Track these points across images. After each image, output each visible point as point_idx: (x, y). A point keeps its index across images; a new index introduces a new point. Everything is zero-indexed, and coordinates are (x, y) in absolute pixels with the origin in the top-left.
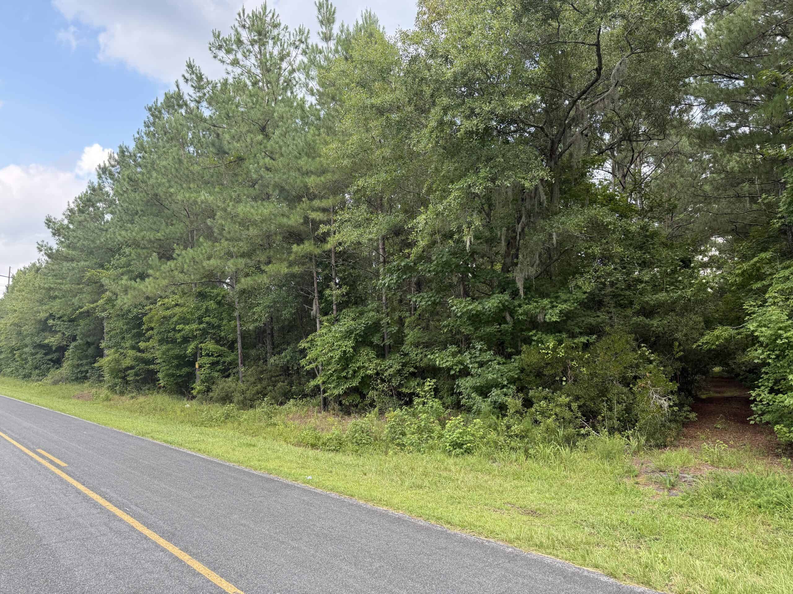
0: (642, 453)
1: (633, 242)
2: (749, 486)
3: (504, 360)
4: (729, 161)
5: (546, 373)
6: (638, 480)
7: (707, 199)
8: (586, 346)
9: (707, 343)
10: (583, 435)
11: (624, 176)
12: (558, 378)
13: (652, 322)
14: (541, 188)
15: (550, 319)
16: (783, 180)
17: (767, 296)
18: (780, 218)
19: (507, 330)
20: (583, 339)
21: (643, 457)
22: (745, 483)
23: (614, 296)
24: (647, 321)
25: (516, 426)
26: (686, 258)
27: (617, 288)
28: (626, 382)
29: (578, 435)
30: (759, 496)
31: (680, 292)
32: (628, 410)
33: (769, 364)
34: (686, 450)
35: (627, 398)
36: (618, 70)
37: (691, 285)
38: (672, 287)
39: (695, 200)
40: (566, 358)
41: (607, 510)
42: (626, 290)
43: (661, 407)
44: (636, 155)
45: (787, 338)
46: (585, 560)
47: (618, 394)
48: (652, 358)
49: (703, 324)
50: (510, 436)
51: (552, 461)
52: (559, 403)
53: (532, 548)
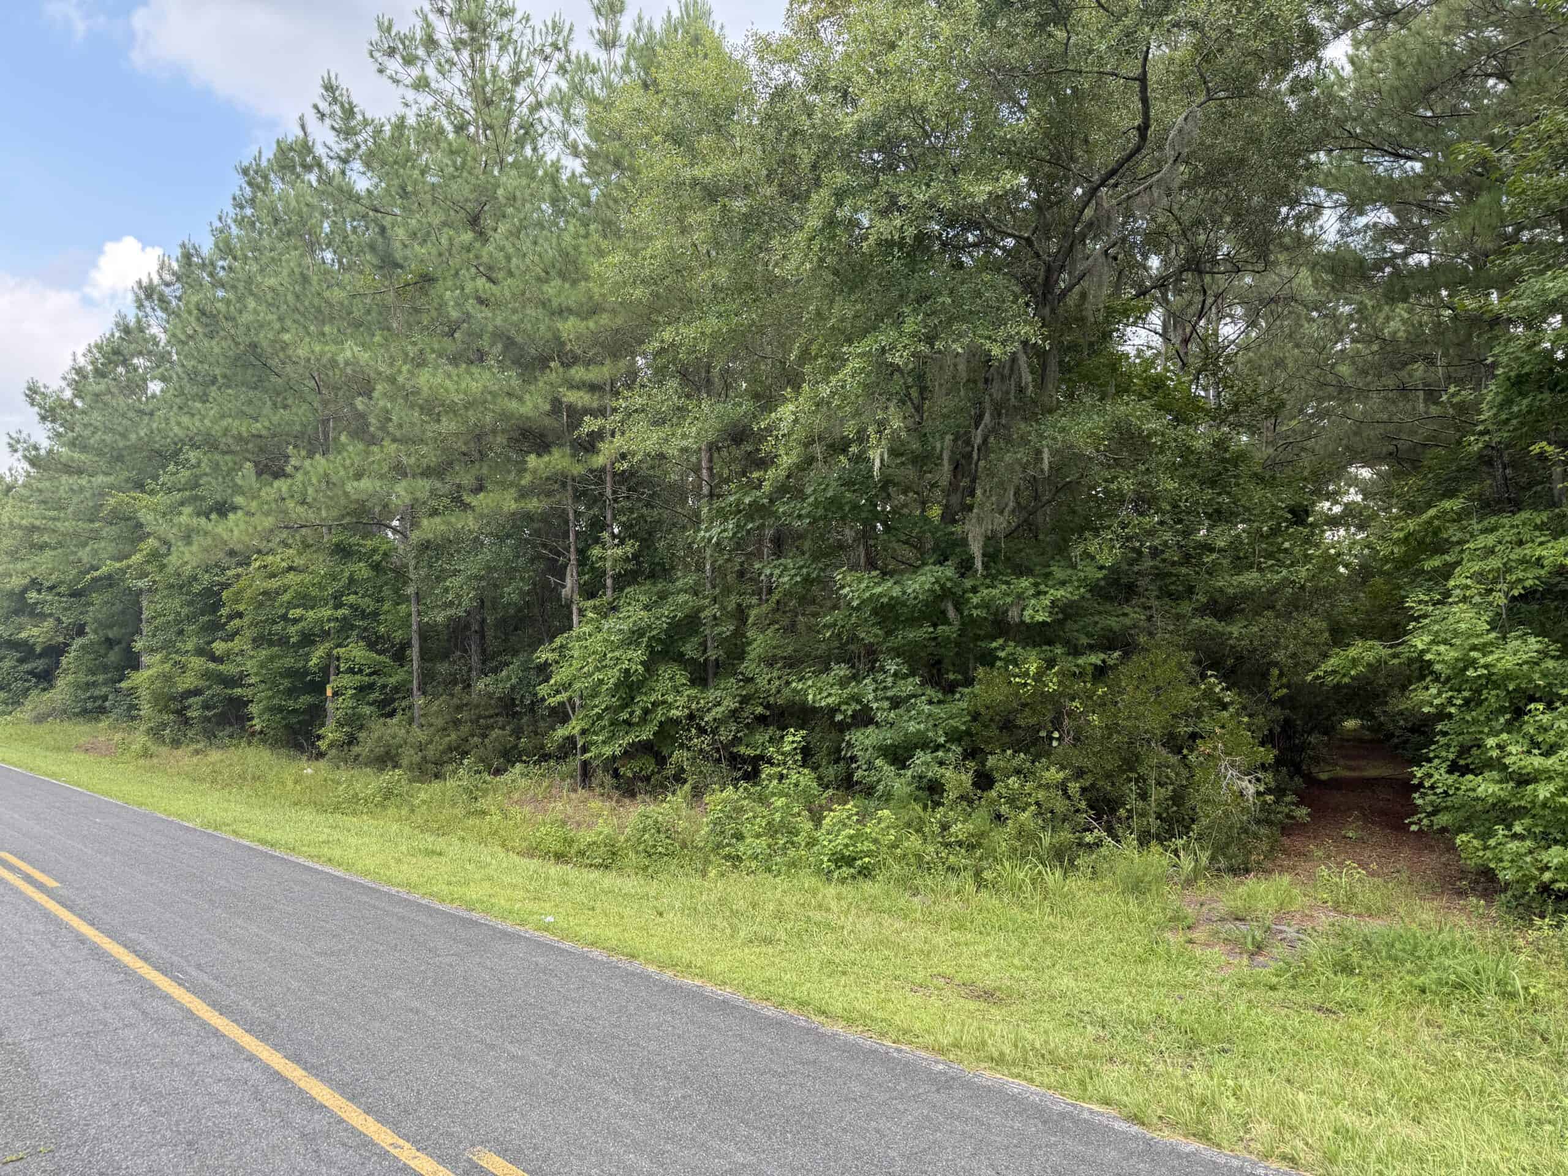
0: (1201, 883)
1: (1199, 471)
2: (1404, 950)
3: (940, 696)
4: (1388, 319)
5: (1021, 722)
6: (1193, 935)
7: (1343, 391)
8: (1100, 672)
9: (1334, 672)
10: (1089, 846)
11: (1186, 341)
12: (1043, 734)
13: (1229, 629)
14: (1023, 359)
15: (1032, 617)
16: (1490, 360)
17: (1452, 583)
18: (1482, 434)
19: (948, 637)
20: (1095, 659)
21: (1204, 890)
22: (1398, 945)
23: (1157, 575)
24: (1220, 626)
25: (960, 826)
26: (1300, 505)
27: (1164, 561)
28: (1175, 744)
29: (1079, 845)
30: (1422, 970)
31: (1284, 572)
32: (1177, 798)
33: (1450, 716)
34: (1286, 879)
35: (1177, 774)
36: (1180, 131)
37: (1308, 558)
38: (1270, 562)
39: (1321, 394)
40: (1061, 694)
41: (1130, 993)
42: (1182, 564)
43: (1242, 795)
44: (1210, 300)
45: (1486, 666)
46: (1086, 1090)
47: (1159, 766)
48: (1227, 700)
49: (1326, 635)
50: (948, 845)
51: (1028, 895)
52: (1043, 782)
53: (983, 1065)
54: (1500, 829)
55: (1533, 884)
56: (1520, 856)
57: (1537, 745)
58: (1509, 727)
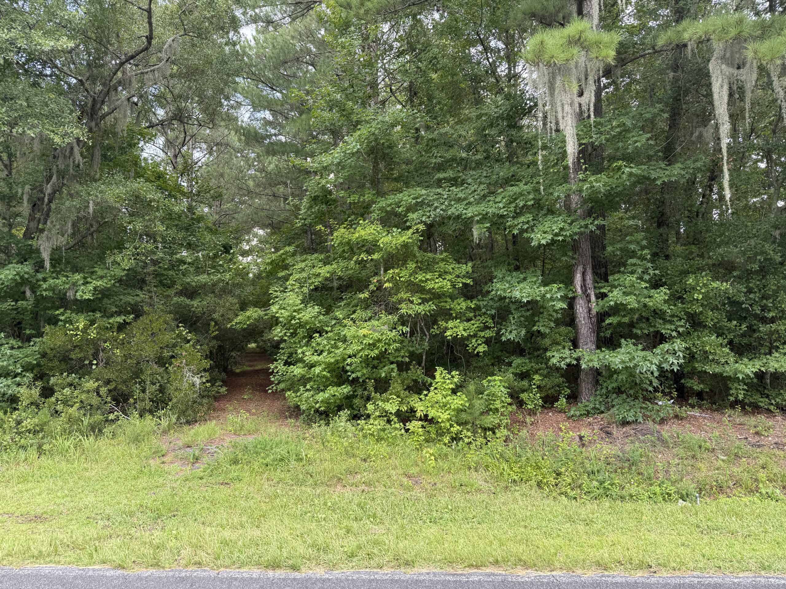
0: (172, 432)
1: (180, 223)
2: (261, 448)
3: (20, 344)
4: (270, 163)
5: (73, 357)
6: (165, 459)
7: (249, 192)
8: (121, 327)
9: (240, 323)
10: (112, 421)
11: (176, 156)
12: (87, 362)
13: (192, 303)
14: (76, 150)
15: (82, 296)
16: (305, 188)
17: (288, 283)
18: (301, 219)
19: (26, 308)
20: (120, 319)
21: (173, 435)
22: (259, 446)
23: (157, 275)
24: (188, 301)
25: (29, 420)
26: (227, 244)
27: (160, 267)
28: (161, 362)
29: (107, 421)
30: (268, 455)
31: (219, 276)
32: (162, 390)
33: (285, 341)
34: (214, 422)
35: (162, 377)
36: (170, 46)
37: (230, 270)
38: (213, 271)
39: (241, 193)
40: (98, 339)
41: (126, 497)
42: (170, 270)
43: (194, 385)
44: (187, 138)
45: (299, 319)
46: (92, 558)
47: (152, 374)
48: (189, 338)
49: (238, 305)
50: (19, 433)
51: (72, 454)
52: (85, 389)
53: (26, 562)
54: (302, 388)
55: (313, 410)
56: (308, 398)
57: (316, 351)
58: (307, 345)
